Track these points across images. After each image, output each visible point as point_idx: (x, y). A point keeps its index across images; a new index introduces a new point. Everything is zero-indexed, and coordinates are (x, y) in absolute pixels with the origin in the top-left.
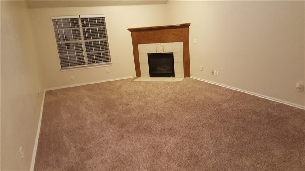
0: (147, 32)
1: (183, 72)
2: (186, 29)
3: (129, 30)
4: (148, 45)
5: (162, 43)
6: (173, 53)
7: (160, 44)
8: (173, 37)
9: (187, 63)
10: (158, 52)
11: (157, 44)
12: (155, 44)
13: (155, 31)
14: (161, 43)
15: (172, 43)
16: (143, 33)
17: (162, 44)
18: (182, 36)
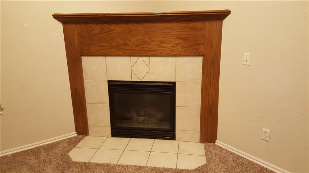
0: (107, 25)
1: (199, 129)
2: (214, 24)
3: (57, 17)
4: (110, 59)
5: (148, 58)
6: (174, 83)
7: (140, 59)
8: (178, 44)
9: (211, 110)
10: (135, 79)
11: (134, 59)
12: (129, 58)
13: (131, 26)
14: (144, 58)
15: (174, 58)
16: (97, 28)
17: (146, 59)
18: (203, 44)
